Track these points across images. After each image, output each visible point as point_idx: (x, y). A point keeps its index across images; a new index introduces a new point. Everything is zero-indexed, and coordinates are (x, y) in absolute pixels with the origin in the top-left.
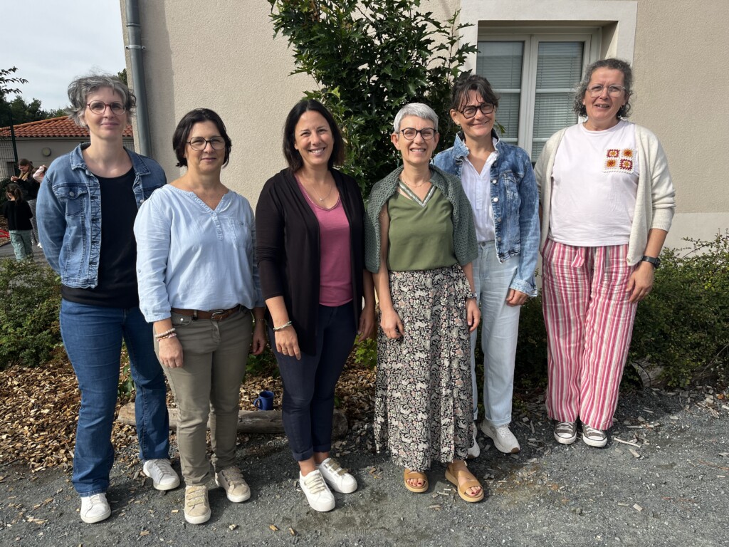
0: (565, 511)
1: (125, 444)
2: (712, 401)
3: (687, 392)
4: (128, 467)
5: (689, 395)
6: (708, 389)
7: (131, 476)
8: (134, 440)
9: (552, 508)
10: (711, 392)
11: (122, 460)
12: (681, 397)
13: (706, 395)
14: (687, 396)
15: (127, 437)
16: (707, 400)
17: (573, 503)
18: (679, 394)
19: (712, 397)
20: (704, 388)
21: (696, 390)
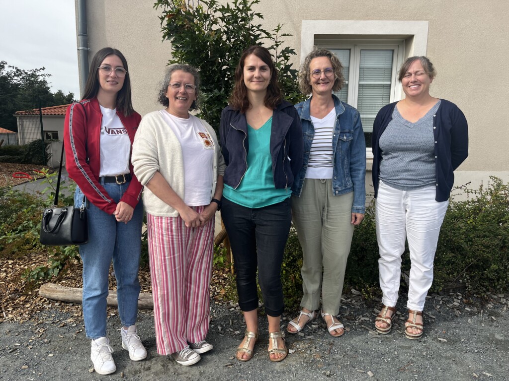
0: (317, 373)
1: (39, 310)
2: (459, 304)
3: (441, 296)
4: (35, 325)
5: (442, 299)
6: (458, 296)
7: (34, 331)
8: (46, 308)
9: (310, 370)
10: (460, 297)
11: (34, 320)
12: (436, 300)
13: (455, 300)
14: (440, 299)
15: (43, 306)
16: (455, 303)
17: (325, 367)
18: (434, 298)
19: (459, 301)
20: (455, 295)
21: (449, 295)
